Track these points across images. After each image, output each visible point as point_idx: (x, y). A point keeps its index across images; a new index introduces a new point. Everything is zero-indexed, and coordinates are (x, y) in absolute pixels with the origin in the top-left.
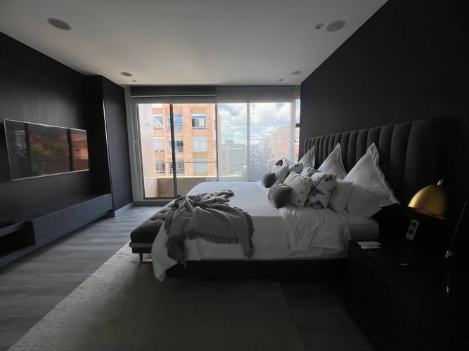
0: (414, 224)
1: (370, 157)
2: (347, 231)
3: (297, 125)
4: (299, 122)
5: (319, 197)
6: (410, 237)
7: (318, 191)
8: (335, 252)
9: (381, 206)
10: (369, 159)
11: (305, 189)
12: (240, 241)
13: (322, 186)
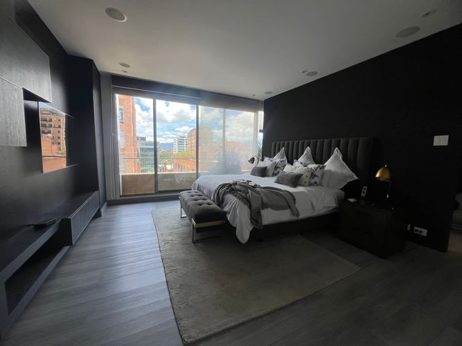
0: (365, 189)
1: (337, 155)
2: (335, 196)
3: (260, 131)
5: (316, 179)
6: (363, 195)
7: (315, 176)
8: (331, 209)
9: (348, 181)
10: (337, 157)
11: (309, 174)
12: (290, 208)
13: (318, 173)
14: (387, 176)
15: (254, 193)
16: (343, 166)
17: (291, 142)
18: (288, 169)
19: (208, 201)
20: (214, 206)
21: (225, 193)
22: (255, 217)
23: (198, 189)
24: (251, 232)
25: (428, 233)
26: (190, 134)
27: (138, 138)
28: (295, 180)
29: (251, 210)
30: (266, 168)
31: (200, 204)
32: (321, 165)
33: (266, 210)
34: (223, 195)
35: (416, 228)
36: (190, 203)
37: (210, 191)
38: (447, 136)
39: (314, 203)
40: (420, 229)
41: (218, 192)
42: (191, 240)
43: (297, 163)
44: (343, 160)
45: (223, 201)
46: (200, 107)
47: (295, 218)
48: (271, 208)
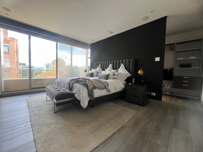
0: (134, 79)
1: (122, 66)
3: (89, 58)
4: (90, 57)
5: (115, 76)
6: (133, 82)
11: (112, 74)
12: (106, 89)
13: (116, 73)
14: (142, 72)
15: (89, 82)
16: (125, 70)
17: (103, 62)
18: (103, 73)
19: (64, 89)
20: (68, 91)
21: (73, 83)
22: (90, 94)
23: (57, 84)
24: (89, 102)
25: (156, 95)
26: (53, 63)
27: (20, 64)
28: (107, 77)
29: (88, 90)
30: (93, 73)
31: (59, 91)
32: (117, 70)
33: (95, 90)
34: (72, 84)
35: (152, 93)
36: (52, 91)
37: (64, 84)
38: (159, 58)
39: (116, 86)
40: (153, 93)
41: (70, 83)
42: (53, 111)
43: (106, 70)
44: (125, 68)
45: (72, 88)
46: (58, 43)
47: (108, 93)
48: (98, 88)
